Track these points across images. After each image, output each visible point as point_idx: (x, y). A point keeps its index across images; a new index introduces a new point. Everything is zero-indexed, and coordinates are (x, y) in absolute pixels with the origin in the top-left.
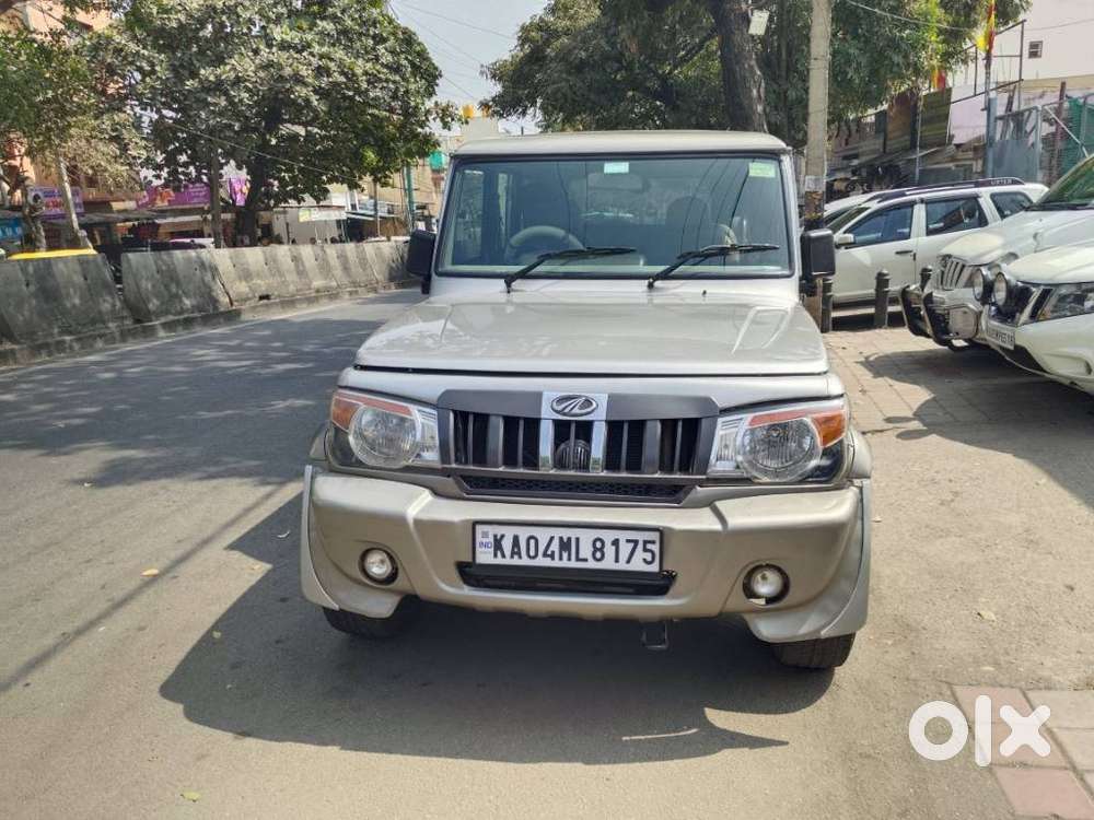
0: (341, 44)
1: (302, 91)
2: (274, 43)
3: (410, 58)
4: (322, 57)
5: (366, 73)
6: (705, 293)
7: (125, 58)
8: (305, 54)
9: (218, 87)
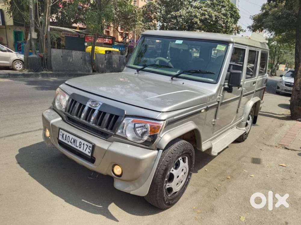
0: (211, 7)
1: (196, 20)
2: (193, 6)
3: (231, 12)
4: (204, 11)
5: (216, 16)
6: (183, 83)
7: (155, 8)
8: (200, 10)
9: (175, 17)
